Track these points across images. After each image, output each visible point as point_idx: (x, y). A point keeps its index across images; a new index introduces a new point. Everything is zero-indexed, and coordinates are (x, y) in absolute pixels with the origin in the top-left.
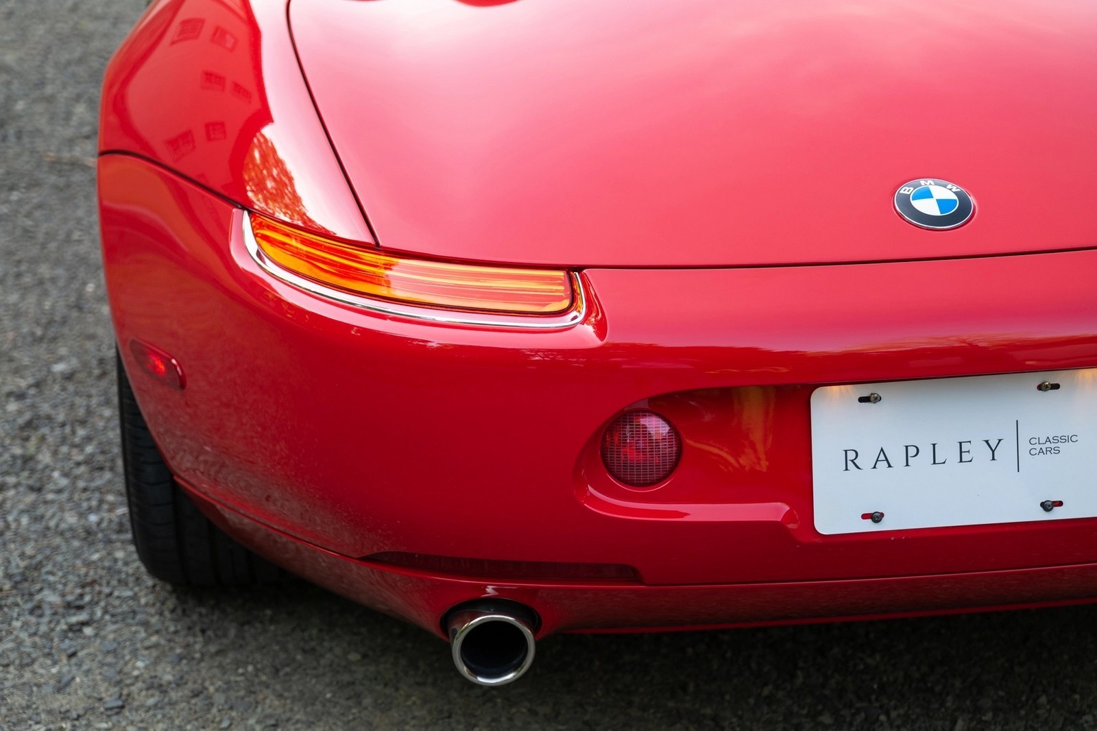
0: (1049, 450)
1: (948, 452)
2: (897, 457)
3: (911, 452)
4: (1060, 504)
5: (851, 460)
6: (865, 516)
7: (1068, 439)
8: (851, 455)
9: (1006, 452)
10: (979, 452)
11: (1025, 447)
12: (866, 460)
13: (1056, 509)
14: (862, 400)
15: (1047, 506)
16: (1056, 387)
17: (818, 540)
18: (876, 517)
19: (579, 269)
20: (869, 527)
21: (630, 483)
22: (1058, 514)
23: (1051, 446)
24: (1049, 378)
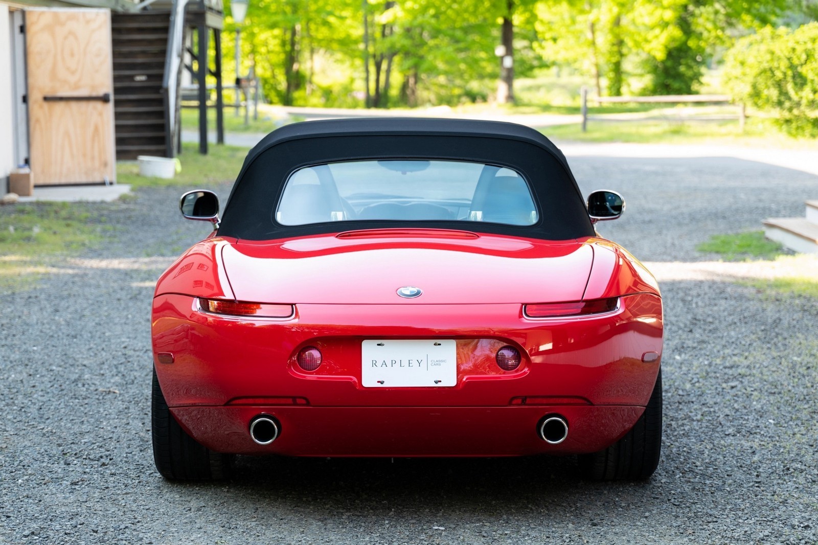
0: (437, 365)
1: (405, 363)
2: (389, 364)
3: (393, 363)
4: (440, 381)
5: (374, 364)
6: (378, 382)
7: (444, 361)
8: (374, 362)
9: (423, 364)
10: (415, 364)
11: (429, 363)
12: (379, 364)
13: (439, 383)
14: (378, 345)
15: (436, 382)
16: (440, 344)
17: (364, 389)
18: (382, 383)
19: (295, 304)
20: (379, 385)
21: (305, 369)
22: (439, 385)
23: (438, 363)
24: (438, 341)
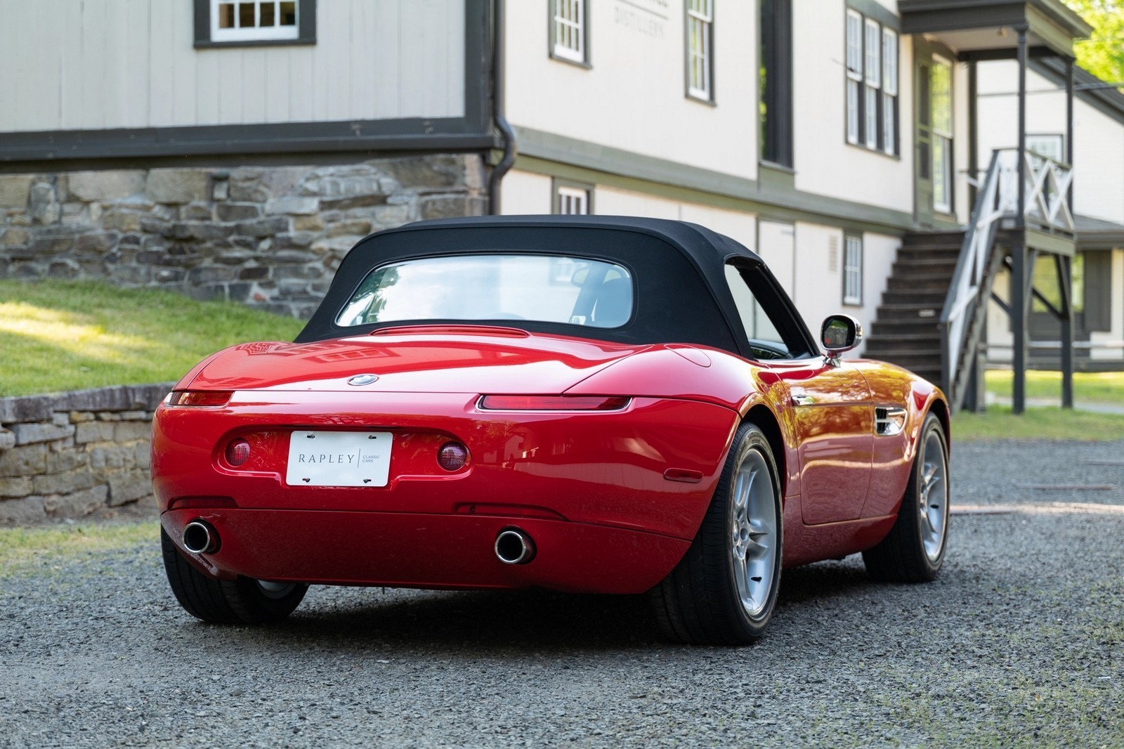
0: (369, 461)
1: (335, 459)
2: (317, 459)
3: (322, 457)
4: (370, 480)
5: (302, 458)
6: (304, 480)
7: (377, 457)
8: (302, 456)
9: (354, 460)
10: (345, 459)
11: (361, 459)
12: (306, 459)
13: (368, 482)
14: (308, 437)
15: (366, 481)
16: (375, 438)
17: (287, 486)
18: (308, 481)
20: (305, 483)
21: (233, 464)
22: (369, 484)
23: (370, 459)
24: (373, 434)
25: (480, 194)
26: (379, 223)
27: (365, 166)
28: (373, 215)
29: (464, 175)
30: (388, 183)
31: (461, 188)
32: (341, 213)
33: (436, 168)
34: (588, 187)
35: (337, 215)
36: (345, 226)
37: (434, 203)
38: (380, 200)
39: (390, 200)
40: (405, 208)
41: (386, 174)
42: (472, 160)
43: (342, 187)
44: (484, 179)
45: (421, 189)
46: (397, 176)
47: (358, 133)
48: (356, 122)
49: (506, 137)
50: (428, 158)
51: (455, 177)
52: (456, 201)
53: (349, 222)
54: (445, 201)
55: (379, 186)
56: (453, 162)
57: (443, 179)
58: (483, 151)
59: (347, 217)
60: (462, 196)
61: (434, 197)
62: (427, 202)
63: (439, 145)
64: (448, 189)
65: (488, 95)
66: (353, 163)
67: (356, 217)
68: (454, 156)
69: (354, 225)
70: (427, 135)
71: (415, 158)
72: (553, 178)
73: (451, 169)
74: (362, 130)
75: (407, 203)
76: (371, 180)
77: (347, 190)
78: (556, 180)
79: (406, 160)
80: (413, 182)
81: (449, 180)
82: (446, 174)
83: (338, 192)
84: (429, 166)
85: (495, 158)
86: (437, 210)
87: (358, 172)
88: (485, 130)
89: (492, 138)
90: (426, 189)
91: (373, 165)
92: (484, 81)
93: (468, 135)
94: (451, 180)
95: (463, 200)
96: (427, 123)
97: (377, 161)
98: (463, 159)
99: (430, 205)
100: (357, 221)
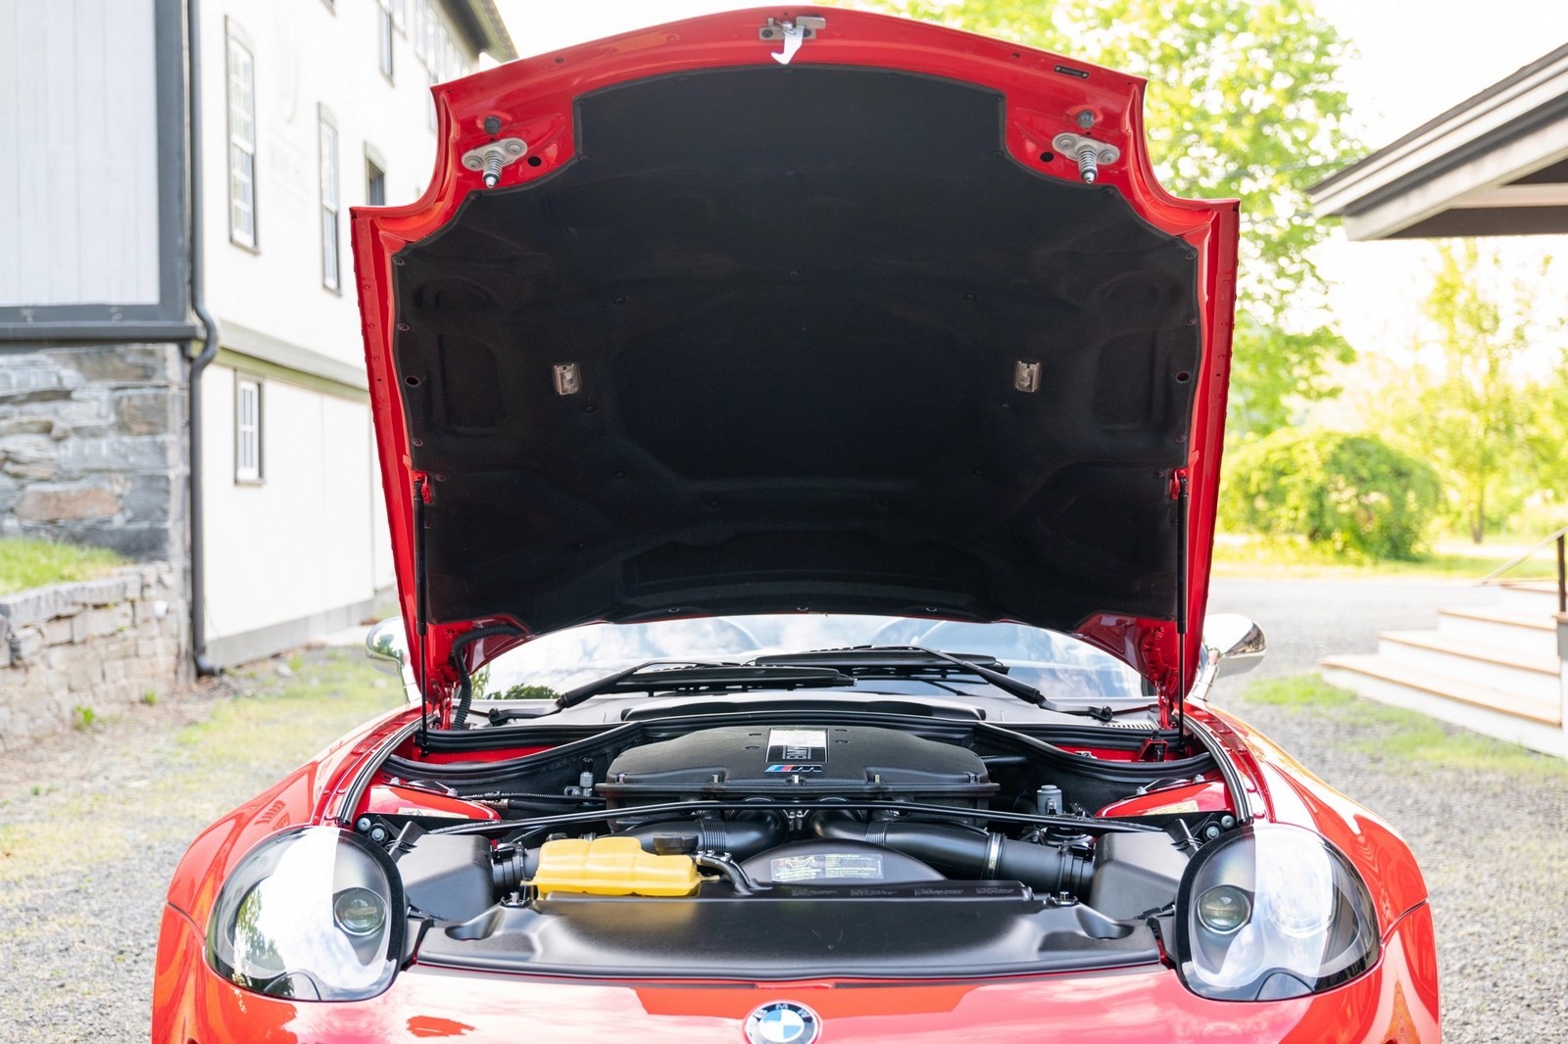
25: (181, 389)
26: (62, 419)
27: (41, 356)
28: (56, 412)
29: (164, 369)
30: (70, 376)
31: (162, 382)
32: (15, 410)
33: (130, 359)
34: (259, 379)
35: (10, 412)
36: (20, 424)
37: (130, 398)
38: (65, 395)
39: (75, 395)
40: (95, 404)
41: (65, 365)
42: (171, 351)
43: (14, 381)
44: (183, 372)
45: (114, 383)
46: (80, 366)
47: (30, 319)
48: (27, 307)
49: (208, 326)
50: (120, 349)
51: (153, 370)
52: (156, 397)
53: (25, 419)
54: (144, 397)
55: (60, 380)
56: (151, 353)
57: (140, 372)
58: (183, 341)
59: (21, 414)
60: (163, 391)
61: (130, 392)
62: (121, 398)
63: (131, 334)
64: (146, 383)
65: (187, 278)
66: (25, 352)
67: (32, 413)
68: (150, 346)
69: (31, 423)
70: (115, 323)
71: (104, 349)
72: (235, 370)
73: (149, 361)
74: (35, 318)
75: (97, 399)
76: (49, 374)
77: (20, 384)
78: (239, 374)
79: (93, 350)
80: (101, 375)
81: (147, 373)
82: (144, 367)
83: (9, 386)
84: (122, 357)
85: (195, 349)
86: (135, 407)
87: (33, 363)
88: (183, 317)
89: (193, 328)
90: (122, 383)
91: (49, 355)
92: (182, 265)
93: (164, 324)
94: (149, 373)
95: (165, 395)
96: (113, 310)
97: (55, 351)
98: (164, 350)
99: (125, 402)
100: (35, 418)
